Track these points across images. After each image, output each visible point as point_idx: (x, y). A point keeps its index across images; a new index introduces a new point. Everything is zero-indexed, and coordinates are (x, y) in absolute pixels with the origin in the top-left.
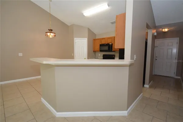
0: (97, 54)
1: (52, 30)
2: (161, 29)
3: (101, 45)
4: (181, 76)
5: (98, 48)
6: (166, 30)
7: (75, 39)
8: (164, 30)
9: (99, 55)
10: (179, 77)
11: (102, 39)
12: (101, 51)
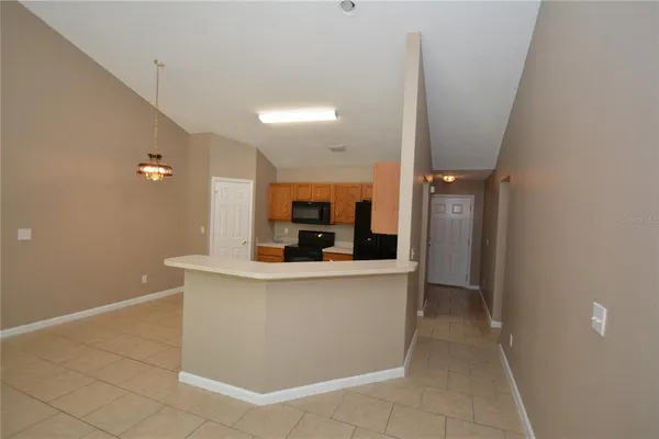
0: (277, 227)
1: (159, 157)
2: (440, 176)
3: (297, 204)
4: (481, 284)
5: (285, 209)
6: (450, 179)
7: (214, 178)
8: (445, 178)
9: (286, 230)
10: (478, 288)
11: (300, 185)
12: (295, 221)
